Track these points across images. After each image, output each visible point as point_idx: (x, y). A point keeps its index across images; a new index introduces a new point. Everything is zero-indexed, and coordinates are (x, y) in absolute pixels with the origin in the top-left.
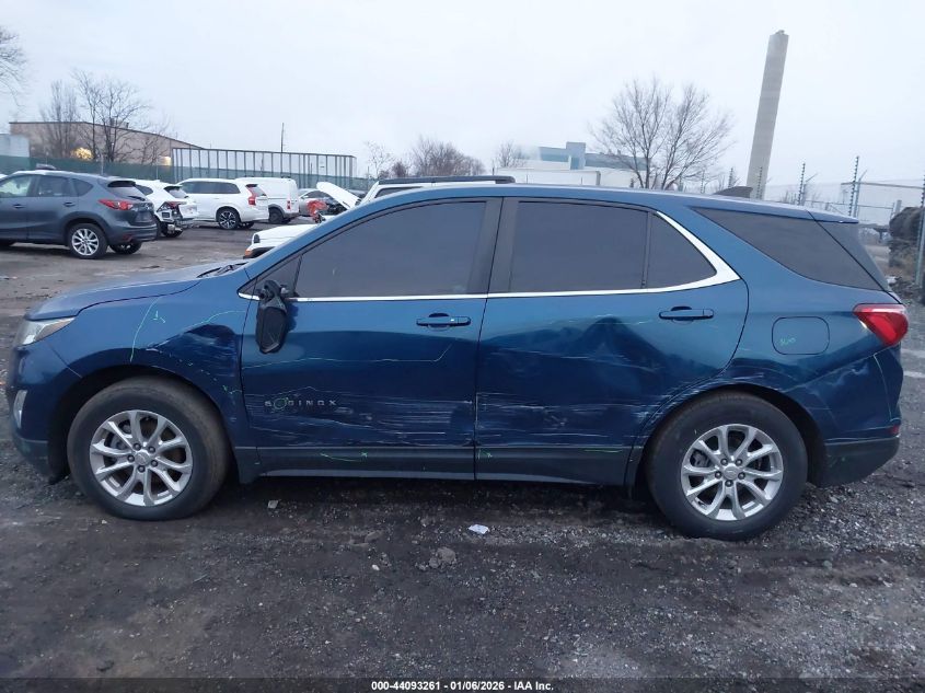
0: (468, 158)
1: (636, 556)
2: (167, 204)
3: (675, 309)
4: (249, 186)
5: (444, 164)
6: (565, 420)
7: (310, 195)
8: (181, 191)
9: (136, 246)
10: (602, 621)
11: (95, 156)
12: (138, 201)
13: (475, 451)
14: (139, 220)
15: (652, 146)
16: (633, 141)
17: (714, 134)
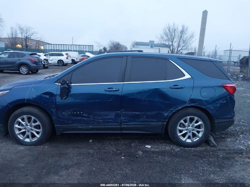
0: (123, 45)
1: (192, 153)
2: (45, 59)
3: (174, 86)
4: (66, 54)
5: (117, 47)
6: (145, 116)
7: (82, 56)
8: (48, 56)
9: (37, 71)
10: (187, 171)
11: (22, 47)
12: (38, 59)
13: (121, 125)
14: (38, 64)
15: (174, 41)
16: (168, 40)
17: (190, 38)
